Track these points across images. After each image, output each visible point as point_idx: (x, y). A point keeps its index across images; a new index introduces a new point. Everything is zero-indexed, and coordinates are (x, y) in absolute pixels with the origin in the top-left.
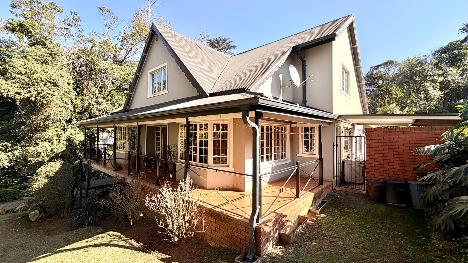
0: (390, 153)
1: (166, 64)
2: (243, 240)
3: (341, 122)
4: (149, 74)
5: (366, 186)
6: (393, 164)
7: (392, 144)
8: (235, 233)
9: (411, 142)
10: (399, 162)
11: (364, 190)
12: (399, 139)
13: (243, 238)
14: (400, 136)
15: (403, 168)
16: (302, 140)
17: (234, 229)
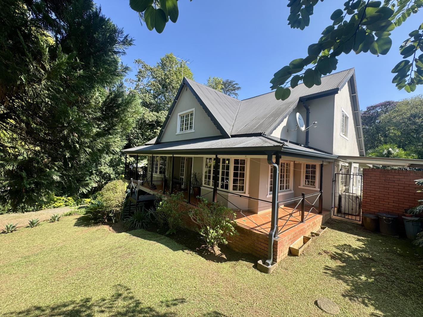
0: (386, 191)
1: (194, 109)
2: (263, 249)
3: (340, 162)
4: (178, 116)
5: (361, 218)
6: (388, 201)
7: (387, 183)
8: (256, 244)
9: (406, 182)
10: (394, 199)
11: (360, 221)
12: (394, 179)
13: (263, 248)
14: (395, 177)
15: (397, 205)
16: (304, 175)
17: (255, 241)
